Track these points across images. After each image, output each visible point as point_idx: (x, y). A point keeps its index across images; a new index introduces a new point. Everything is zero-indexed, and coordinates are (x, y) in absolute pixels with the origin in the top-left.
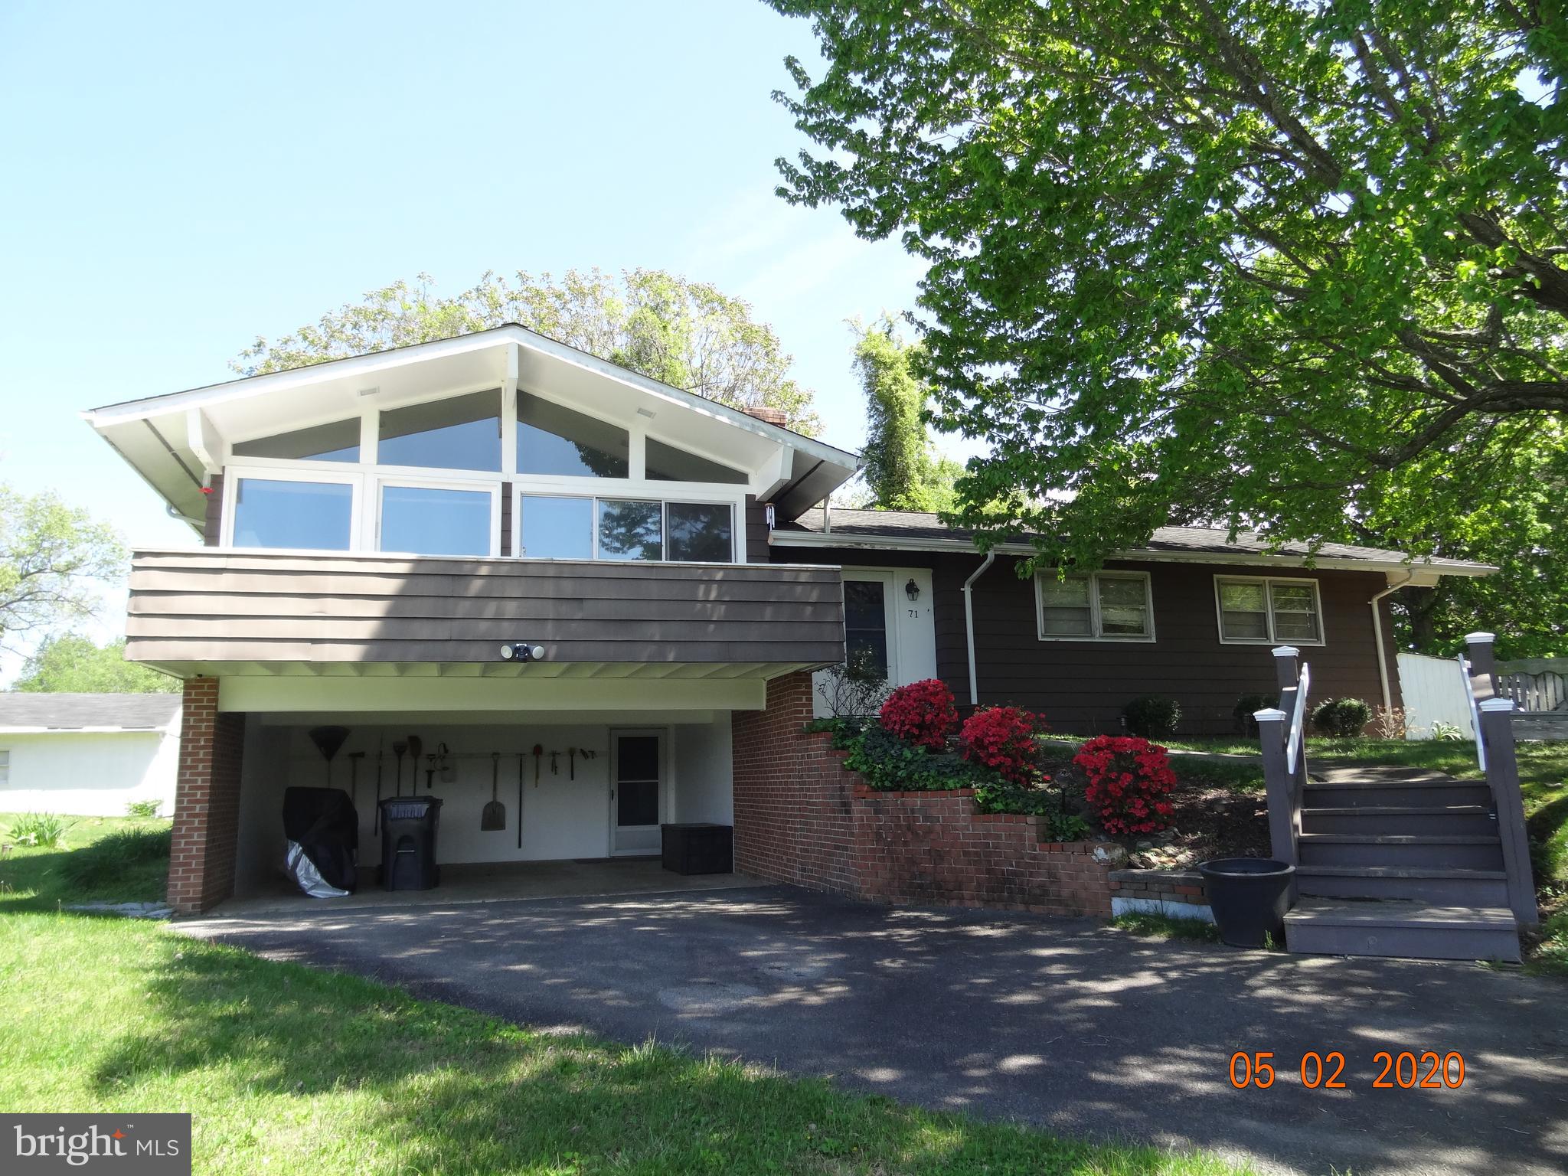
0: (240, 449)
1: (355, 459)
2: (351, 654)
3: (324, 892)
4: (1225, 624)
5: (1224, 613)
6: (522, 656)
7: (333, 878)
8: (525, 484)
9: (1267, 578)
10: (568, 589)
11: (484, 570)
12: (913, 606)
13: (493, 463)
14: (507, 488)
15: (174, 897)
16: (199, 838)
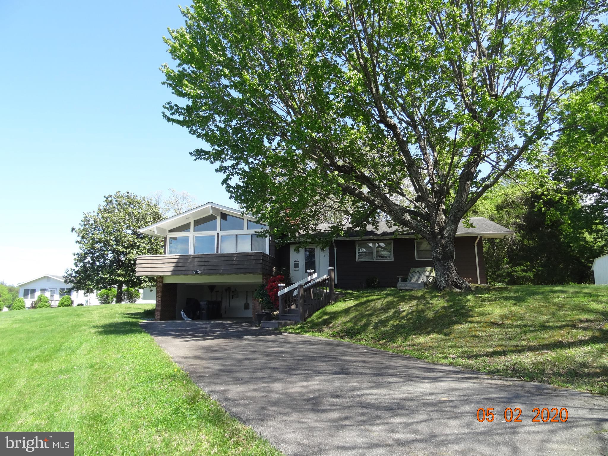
0: (170, 231)
1: (190, 231)
2: (169, 273)
3: (187, 319)
4: (418, 254)
5: (418, 251)
6: (197, 273)
7: (189, 317)
8: (222, 233)
10: (207, 259)
11: (192, 257)
12: (323, 253)
13: (215, 229)
14: (218, 234)
15: (156, 318)
16: (160, 307)
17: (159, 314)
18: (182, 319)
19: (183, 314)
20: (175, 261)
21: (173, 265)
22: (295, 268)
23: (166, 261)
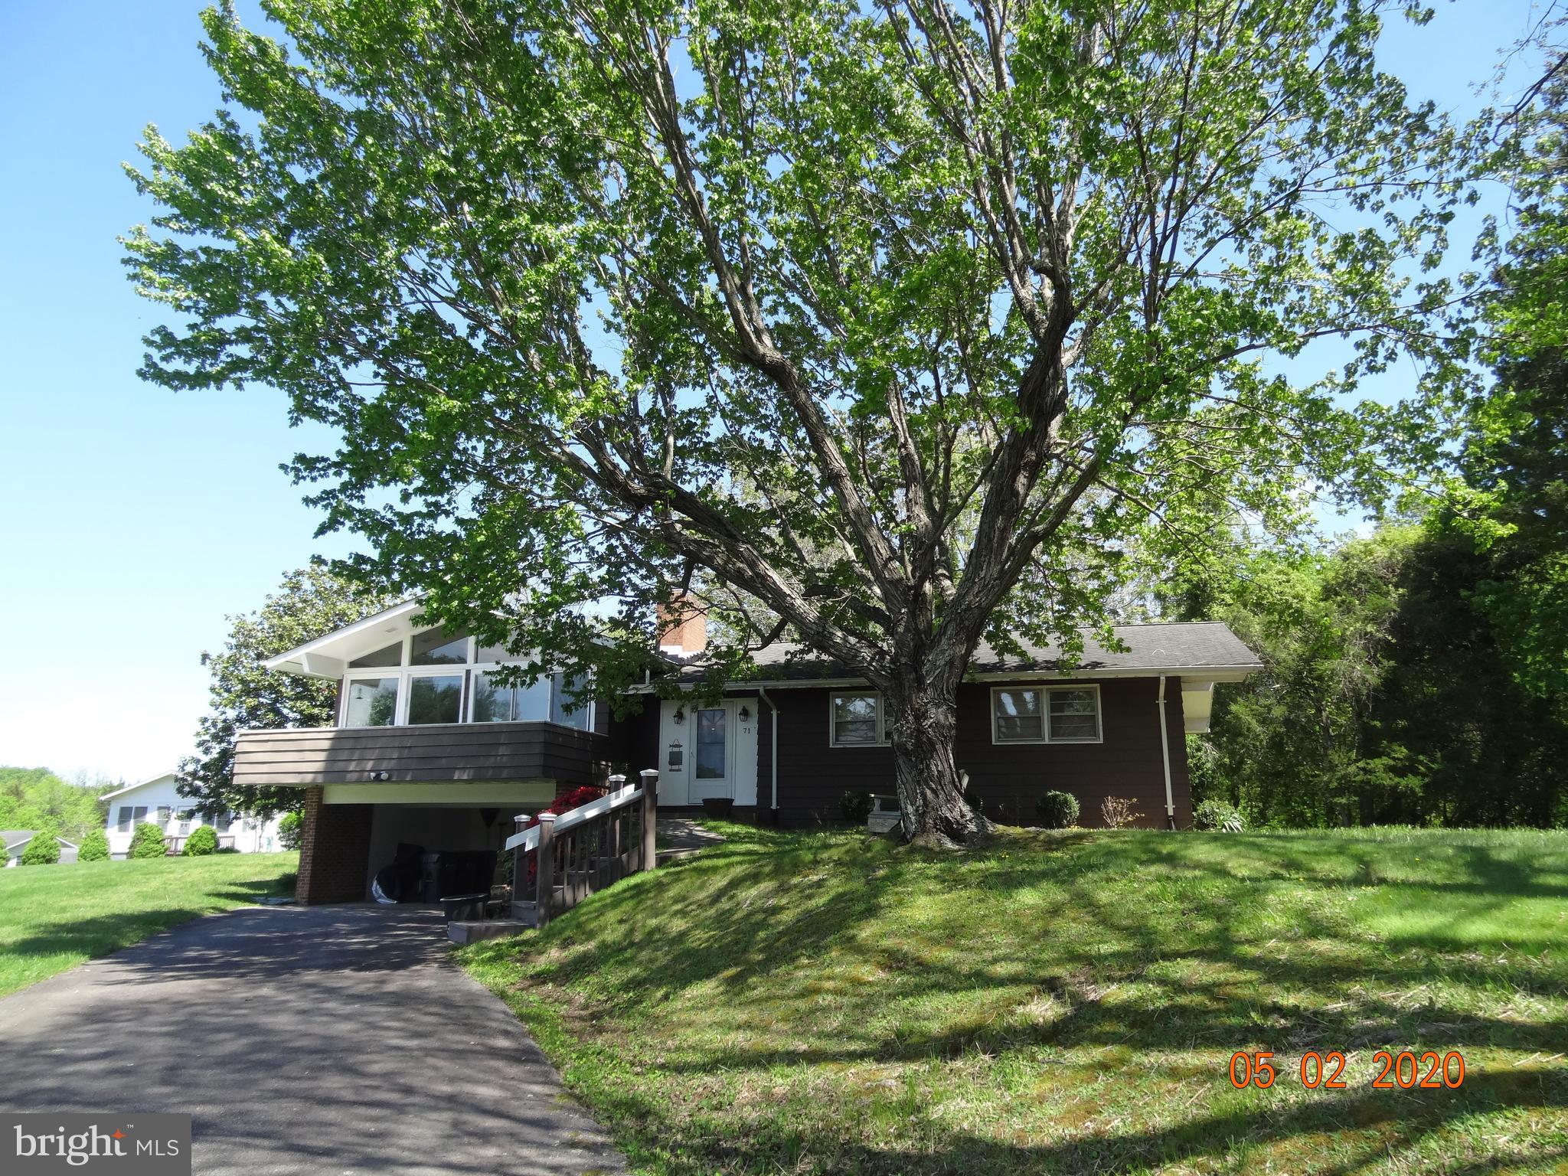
0: (354, 664)
1: (399, 664)
3: (384, 900)
4: (999, 728)
5: (999, 719)
6: (377, 779)
7: (389, 894)
8: (479, 669)
9: (1045, 687)
12: (744, 725)
13: (463, 659)
14: (468, 672)
15: (298, 898)
16: (309, 867)
17: (306, 888)
18: (373, 900)
19: (376, 888)
20: (326, 745)
21: (322, 756)
22: (671, 763)
23: (308, 745)
